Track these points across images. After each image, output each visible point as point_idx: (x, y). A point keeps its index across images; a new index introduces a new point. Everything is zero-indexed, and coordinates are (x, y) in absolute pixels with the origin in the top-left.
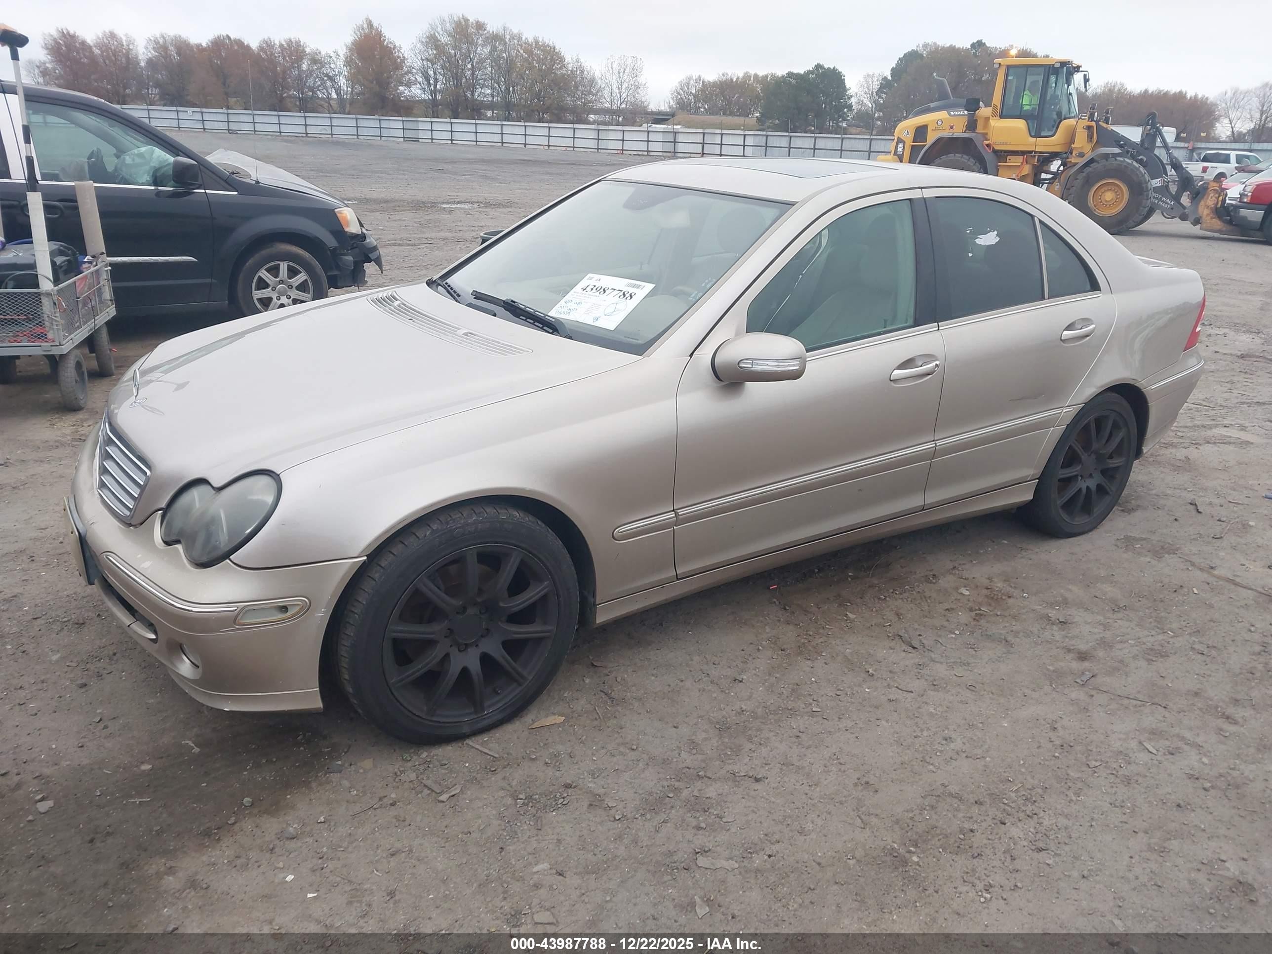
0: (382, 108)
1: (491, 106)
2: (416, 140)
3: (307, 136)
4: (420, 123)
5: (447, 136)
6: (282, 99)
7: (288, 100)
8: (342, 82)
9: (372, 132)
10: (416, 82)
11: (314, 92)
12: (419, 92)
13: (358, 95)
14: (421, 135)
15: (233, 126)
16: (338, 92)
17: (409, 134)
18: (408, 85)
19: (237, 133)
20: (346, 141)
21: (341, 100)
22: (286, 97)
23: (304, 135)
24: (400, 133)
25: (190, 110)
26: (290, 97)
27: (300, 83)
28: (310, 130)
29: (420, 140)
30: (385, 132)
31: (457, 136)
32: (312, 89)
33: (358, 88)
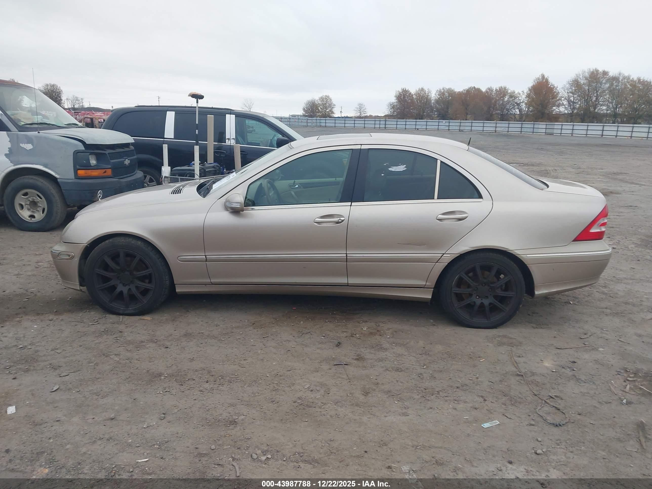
0: (542, 118)
1: (606, 115)
2: (551, 134)
3: (495, 132)
4: (555, 125)
5: (570, 132)
6: (492, 115)
7: (495, 115)
8: (523, 106)
9: (529, 130)
10: (563, 104)
11: (508, 112)
12: (564, 109)
13: (531, 111)
14: (555, 131)
15: (462, 128)
16: (520, 111)
17: (548, 131)
18: (558, 106)
19: (463, 131)
20: (512, 134)
21: (521, 115)
22: (494, 114)
23: (494, 132)
24: (544, 131)
25: (444, 121)
26: (496, 114)
27: (503, 107)
28: (498, 129)
29: (554, 134)
30: (535, 130)
31: (575, 132)
32: (508, 110)
33: (531, 109)
